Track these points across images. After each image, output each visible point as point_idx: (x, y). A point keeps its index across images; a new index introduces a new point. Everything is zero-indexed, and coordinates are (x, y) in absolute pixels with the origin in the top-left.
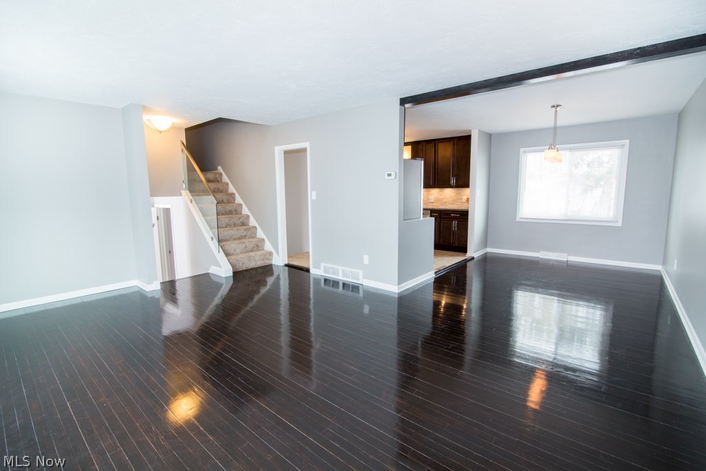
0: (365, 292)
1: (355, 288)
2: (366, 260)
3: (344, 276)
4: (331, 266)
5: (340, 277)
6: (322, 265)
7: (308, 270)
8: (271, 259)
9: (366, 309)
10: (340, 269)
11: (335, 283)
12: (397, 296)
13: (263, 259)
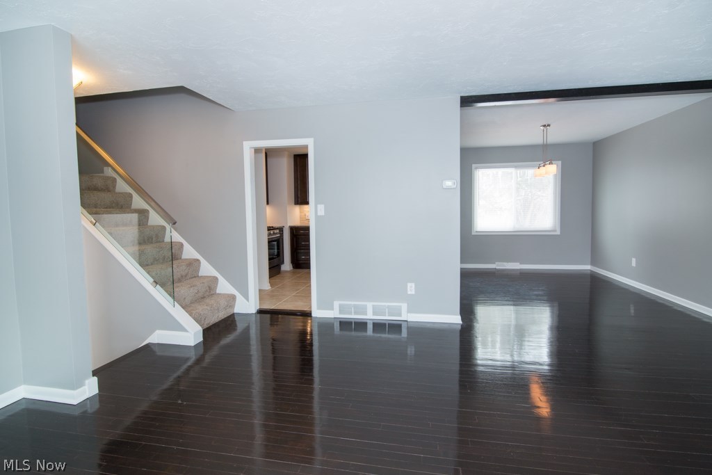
0: (409, 328)
1: (395, 327)
2: (411, 288)
3: (374, 313)
4: (353, 303)
5: (369, 316)
6: (336, 304)
7: (307, 315)
8: (232, 306)
9: (411, 351)
10: (370, 306)
11: (361, 325)
12: (459, 327)
13: (225, 309)
